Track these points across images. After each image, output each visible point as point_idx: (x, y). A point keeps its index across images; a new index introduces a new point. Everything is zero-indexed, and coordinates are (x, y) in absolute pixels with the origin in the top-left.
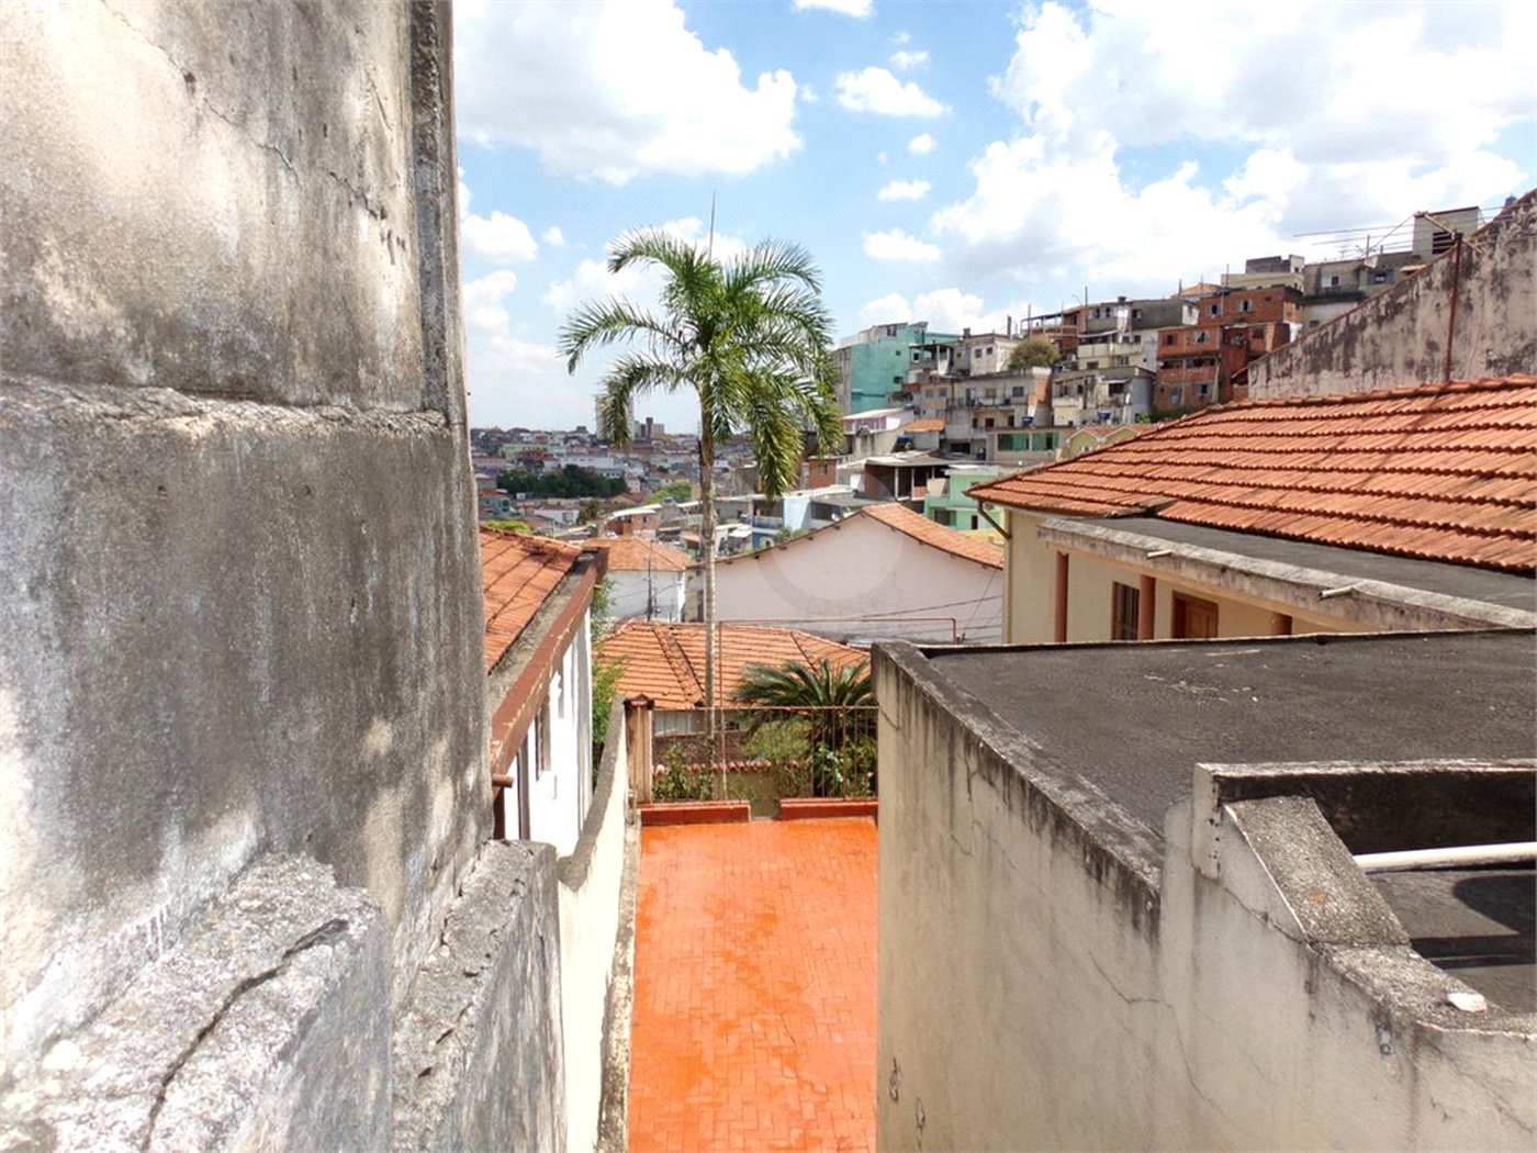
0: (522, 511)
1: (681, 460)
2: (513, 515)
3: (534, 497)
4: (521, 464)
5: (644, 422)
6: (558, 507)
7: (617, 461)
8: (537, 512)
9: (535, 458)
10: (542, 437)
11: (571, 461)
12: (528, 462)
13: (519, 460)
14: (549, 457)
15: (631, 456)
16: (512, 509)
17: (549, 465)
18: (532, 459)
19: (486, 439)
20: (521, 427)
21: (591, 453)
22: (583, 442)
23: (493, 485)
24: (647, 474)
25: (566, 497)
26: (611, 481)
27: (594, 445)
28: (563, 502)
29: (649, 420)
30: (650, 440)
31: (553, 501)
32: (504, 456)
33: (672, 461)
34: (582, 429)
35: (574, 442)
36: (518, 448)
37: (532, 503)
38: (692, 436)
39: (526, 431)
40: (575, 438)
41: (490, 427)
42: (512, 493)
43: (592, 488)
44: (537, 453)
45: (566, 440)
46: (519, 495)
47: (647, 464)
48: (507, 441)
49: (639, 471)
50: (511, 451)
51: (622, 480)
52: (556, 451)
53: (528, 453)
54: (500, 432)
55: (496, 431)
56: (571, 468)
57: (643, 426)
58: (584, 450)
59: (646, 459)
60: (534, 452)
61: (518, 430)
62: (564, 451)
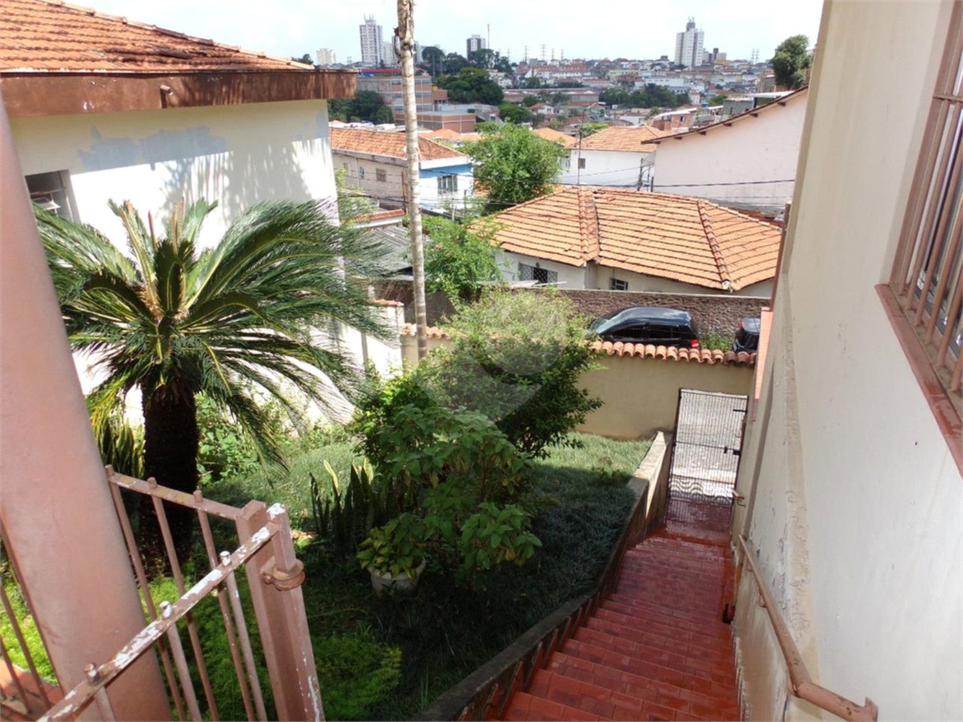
0: (612, 117)
1: (734, 80)
2: (606, 119)
3: (622, 108)
4: (620, 84)
5: (711, 52)
6: (638, 114)
7: (686, 81)
8: (622, 118)
9: (630, 80)
10: (636, 65)
11: (653, 81)
12: (624, 83)
13: (619, 81)
14: (639, 79)
15: (697, 77)
16: (606, 116)
17: (638, 85)
18: (627, 81)
19: (598, 67)
20: (622, 58)
21: (668, 75)
22: (664, 67)
23: (596, 98)
24: (706, 91)
25: (646, 108)
26: (678, 96)
27: (672, 69)
28: (642, 110)
29: (716, 50)
30: (713, 65)
31: (635, 110)
32: (609, 79)
33: (727, 80)
34: (664, 58)
35: (658, 67)
36: (618, 73)
37: (621, 112)
38: (746, 61)
39: (626, 61)
40: (660, 65)
41: (603, 58)
42: (609, 104)
43: (664, 101)
44: (631, 76)
45: (653, 66)
46: (613, 106)
47: (708, 83)
48: (613, 68)
49: (701, 88)
50: (615, 75)
51: (686, 95)
52: (645, 74)
53: (625, 77)
54: (608, 61)
55: (606, 61)
56: (652, 86)
57: (710, 55)
58: (664, 74)
59: (708, 79)
60: (629, 76)
61: (620, 60)
62: (650, 74)
